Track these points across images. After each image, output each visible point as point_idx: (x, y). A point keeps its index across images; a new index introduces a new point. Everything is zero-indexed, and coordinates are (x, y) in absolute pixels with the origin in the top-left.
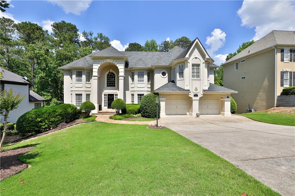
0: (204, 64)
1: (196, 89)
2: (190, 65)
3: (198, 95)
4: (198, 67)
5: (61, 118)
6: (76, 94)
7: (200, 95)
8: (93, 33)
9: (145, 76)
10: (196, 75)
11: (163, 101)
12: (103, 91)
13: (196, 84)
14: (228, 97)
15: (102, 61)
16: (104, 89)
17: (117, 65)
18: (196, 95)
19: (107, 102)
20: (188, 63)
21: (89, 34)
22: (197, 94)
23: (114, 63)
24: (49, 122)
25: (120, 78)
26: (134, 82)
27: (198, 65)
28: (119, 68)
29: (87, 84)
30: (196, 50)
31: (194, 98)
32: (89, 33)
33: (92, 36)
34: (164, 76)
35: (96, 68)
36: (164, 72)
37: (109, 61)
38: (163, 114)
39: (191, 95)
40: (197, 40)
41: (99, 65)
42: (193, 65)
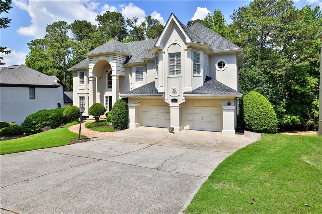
0: (186, 52)
1: (174, 91)
2: (166, 57)
3: (177, 100)
4: (179, 58)
5: (53, 121)
6: (80, 97)
7: (181, 100)
10: (175, 70)
11: (132, 107)
12: (104, 93)
13: (174, 83)
14: (229, 104)
15: (96, 59)
16: (105, 91)
17: (110, 63)
18: (174, 101)
19: (108, 106)
20: (163, 54)
21: (133, 21)
22: (176, 98)
23: (106, 60)
24: (42, 124)
25: (113, 78)
27: (178, 55)
28: (111, 65)
29: (80, 86)
30: (175, 32)
31: (172, 104)
35: (91, 67)
37: (101, 58)
39: (169, 101)
40: (172, 17)
41: (94, 65)
42: (171, 55)
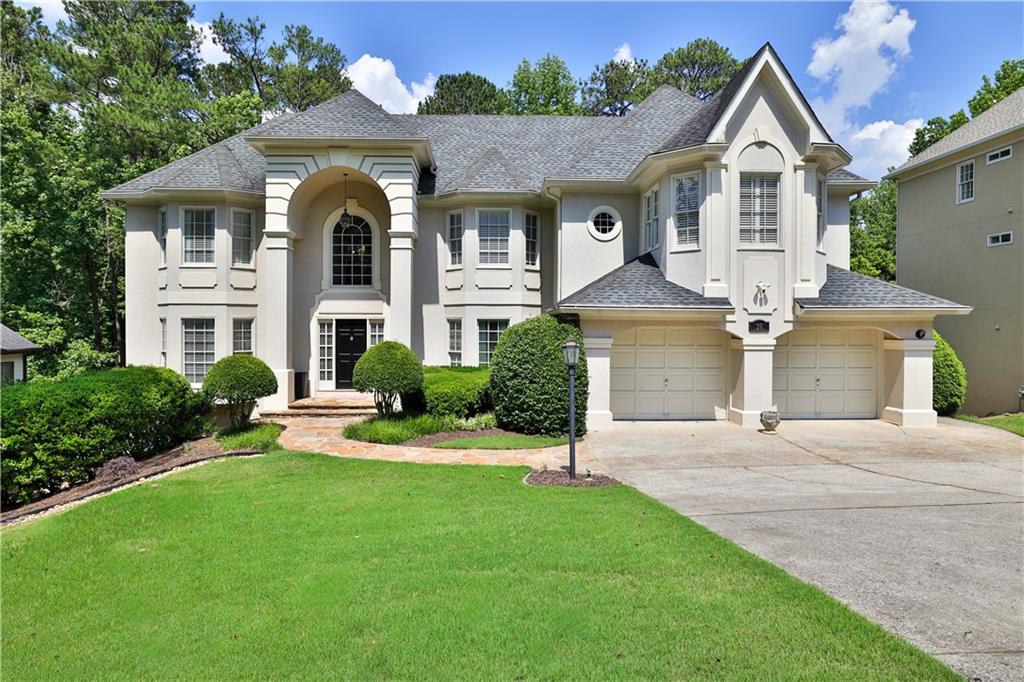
0: (801, 173)
1: (761, 297)
2: (730, 181)
3: (768, 324)
4: (771, 190)
5: (111, 433)
6: (182, 319)
7: (780, 326)
8: (263, 27)
9: (512, 232)
10: (758, 227)
11: (599, 352)
12: (313, 305)
13: (762, 269)
14: (919, 335)
15: (309, 161)
16: (317, 297)
17: (382, 183)
18: (760, 326)
19: (334, 358)
20: (723, 171)
21: (243, 31)
22: (765, 319)
23: (365, 170)
24: (55, 452)
25: (395, 243)
26: (460, 262)
27: (772, 180)
28: (390, 193)
29: (235, 272)
30: (761, 106)
31: (749, 339)
32: (246, 23)
33: (259, 41)
34: (604, 231)
35: (279, 194)
36: (604, 215)
37: (341, 161)
38: (598, 414)
39: (738, 325)
40: (767, 56)
41: (296, 183)
42: (747, 179)
